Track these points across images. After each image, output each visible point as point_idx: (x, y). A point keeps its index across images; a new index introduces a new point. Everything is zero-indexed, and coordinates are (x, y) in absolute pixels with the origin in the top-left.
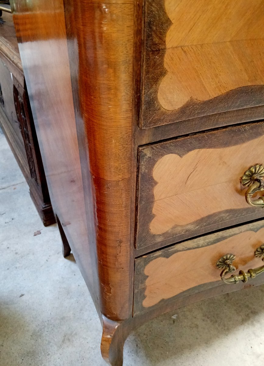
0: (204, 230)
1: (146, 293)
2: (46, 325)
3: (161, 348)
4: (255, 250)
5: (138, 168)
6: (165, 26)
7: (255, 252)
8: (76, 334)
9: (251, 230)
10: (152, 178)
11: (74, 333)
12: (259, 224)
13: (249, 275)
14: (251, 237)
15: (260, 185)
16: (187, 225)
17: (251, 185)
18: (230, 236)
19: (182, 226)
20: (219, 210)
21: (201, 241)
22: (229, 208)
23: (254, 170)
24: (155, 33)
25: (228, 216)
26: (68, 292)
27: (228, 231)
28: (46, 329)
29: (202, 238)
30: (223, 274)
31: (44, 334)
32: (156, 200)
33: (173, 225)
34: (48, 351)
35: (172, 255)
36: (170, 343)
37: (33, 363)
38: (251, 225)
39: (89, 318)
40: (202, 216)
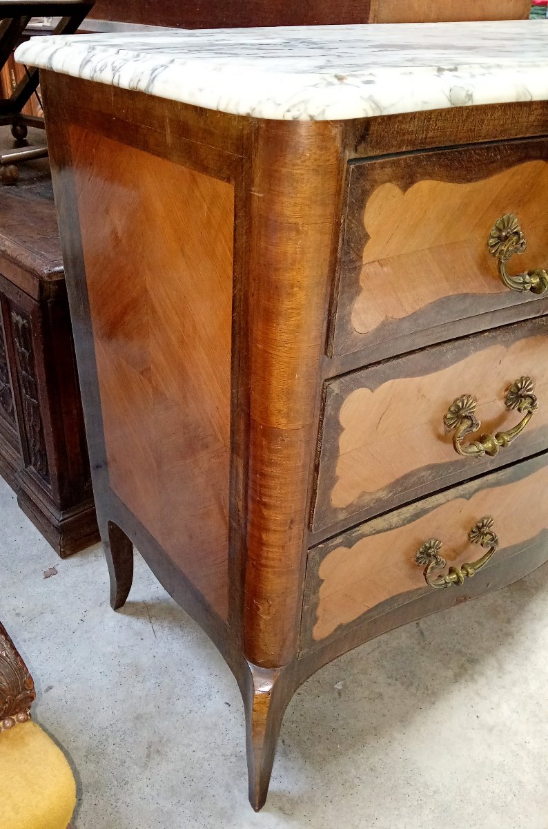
0: (397, 500)
1: (319, 612)
2: (109, 733)
3: (327, 741)
4: (469, 530)
5: (323, 410)
6: (363, 241)
7: (469, 536)
8: (169, 740)
9: (462, 496)
10: (338, 423)
11: (165, 739)
12: (471, 487)
13: (465, 572)
14: (462, 509)
15: (472, 424)
16: (378, 491)
17: (458, 425)
18: (434, 508)
19: (370, 494)
20: (418, 466)
21: (394, 518)
22: (432, 462)
23: (460, 404)
24: (353, 250)
25: (430, 475)
26: (137, 670)
27: (429, 499)
28: (111, 741)
29: (395, 512)
30: (428, 571)
31: (109, 750)
32: (341, 453)
33: (360, 492)
34: (124, 777)
35: (355, 543)
36: (340, 731)
37: (101, 802)
38: (460, 488)
39: (187, 711)
40: (397, 477)
